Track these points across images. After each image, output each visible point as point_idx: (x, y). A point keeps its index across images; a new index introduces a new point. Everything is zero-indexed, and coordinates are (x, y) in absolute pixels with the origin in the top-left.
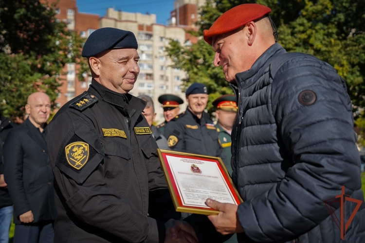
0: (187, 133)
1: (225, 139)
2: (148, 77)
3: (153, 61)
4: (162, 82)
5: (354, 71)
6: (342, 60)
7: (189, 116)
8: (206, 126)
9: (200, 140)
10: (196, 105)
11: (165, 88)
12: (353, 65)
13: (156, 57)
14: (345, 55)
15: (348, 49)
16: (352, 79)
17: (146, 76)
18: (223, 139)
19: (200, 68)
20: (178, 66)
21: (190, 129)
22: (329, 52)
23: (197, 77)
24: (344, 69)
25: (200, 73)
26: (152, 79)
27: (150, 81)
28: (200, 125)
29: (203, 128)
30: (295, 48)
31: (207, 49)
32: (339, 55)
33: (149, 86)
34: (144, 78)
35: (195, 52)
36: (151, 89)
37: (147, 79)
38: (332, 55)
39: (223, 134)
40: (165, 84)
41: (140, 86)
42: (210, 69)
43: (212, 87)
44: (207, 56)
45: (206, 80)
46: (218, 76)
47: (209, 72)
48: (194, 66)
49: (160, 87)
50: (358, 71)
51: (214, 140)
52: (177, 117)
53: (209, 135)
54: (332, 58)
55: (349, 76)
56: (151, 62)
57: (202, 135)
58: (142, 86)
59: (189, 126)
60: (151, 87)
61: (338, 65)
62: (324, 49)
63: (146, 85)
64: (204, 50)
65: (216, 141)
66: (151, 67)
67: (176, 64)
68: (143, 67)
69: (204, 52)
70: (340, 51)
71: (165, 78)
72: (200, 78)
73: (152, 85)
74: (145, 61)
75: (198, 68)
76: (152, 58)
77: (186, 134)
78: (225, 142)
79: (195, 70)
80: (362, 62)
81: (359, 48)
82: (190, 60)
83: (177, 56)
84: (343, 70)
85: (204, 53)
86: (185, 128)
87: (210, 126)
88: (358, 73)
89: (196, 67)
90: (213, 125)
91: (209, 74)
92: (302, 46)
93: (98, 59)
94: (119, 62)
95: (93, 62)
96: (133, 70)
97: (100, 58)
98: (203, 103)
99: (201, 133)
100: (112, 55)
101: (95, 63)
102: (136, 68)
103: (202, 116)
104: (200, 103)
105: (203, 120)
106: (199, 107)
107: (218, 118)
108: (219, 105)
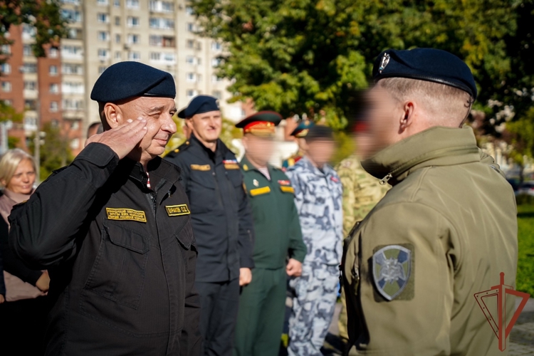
0: (192, 178)
1: (256, 183)
2: (167, 43)
3: (175, 15)
4: (191, 52)
5: (496, 50)
6: (477, 34)
7: (196, 148)
8: (224, 164)
9: (213, 189)
10: (208, 130)
11: (195, 62)
12: (495, 40)
13: (180, 8)
14: (483, 23)
15: (489, 12)
16: (493, 63)
17: (162, 40)
18: (253, 182)
19: (247, 40)
20: (210, 33)
21: (198, 171)
22: (457, 18)
23: (240, 54)
24: (480, 48)
25: (246, 48)
26: (174, 46)
27: (170, 50)
28: (214, 162)
29: (219, 169)
30: (401, 8)
31: (258, 6)
32: (473, 25)
33: (167, 59)
34: (160, 44)
35: (239, 10)
36: (172, 63)
37: (164, 46)
38: (461, 24)
39: (253, 173)
40: (195, 56)
41: (152, 58)
42: (262, 41)
43: (265, 72)
44: (258, 18)
45: (256, 61)
46: (275, 53)
47: (261, 45)
48: (236, 36)
49: (187, 61)
50: (503, 49)
51: (235, 187)
52: (177, 151)
53: (228, 179)
54: (460, 28)
55: (489, 57)
56: (171, 17)
57: (217, 181)
58: (155, 58)
59: (195, 167)
60: (171, 59)
61: (470, 41)
62: (449, 12)
63: (163, 56)
64: (254, 8)
65: (239, 189)
66: (172, 25)
67: (207, 31)
68: (158, 25)
69: (254, 11)
70: (475, 17)
71: (195, 45)
72: (246, 56)
73: (173, 56)
74: (161, 14)
75: (242, 39)
76: (173, 10)
77: (190, 179)
78: (255, 187)
79: (239, 42)
80: (512, 34)
81: (506, 12)
82: (231, 25)
83: (210, 16)
84: (476, 50)
85: (253, 13)
86: (190, 170)
87: (230, 164)
88: (503, 53)
89: (240, 36)
90: (235, 162)
91: (261, 50)
92: (414, 6)
93: (117, 107)
94: (150, 114)
95: (109, 111)
96: (167, 128)
97: (122, 106)
98: (217, 125)
99: (215, 176)
100: (139, 104)
101: (113, 112)
102: (171, 126)
103: (217, 148)
104: (214, 125)
105: (219, 154)
106: (213, 131)
107: (247, 147)
108: (248, 128)
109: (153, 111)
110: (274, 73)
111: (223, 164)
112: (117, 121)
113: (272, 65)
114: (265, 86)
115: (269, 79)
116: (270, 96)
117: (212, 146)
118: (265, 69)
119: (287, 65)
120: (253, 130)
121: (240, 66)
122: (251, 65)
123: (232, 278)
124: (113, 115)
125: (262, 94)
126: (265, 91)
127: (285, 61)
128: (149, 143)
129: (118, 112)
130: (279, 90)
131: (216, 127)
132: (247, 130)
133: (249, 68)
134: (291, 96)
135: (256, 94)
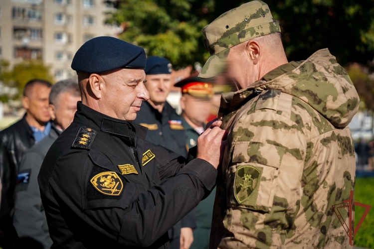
1: (192, 142)
18: (190, 142)
29: (165, 128)
39: (190, 133)
53: (174, 139)
57: (164, 140)
87: (175, 124)
90: (179, 122)
93: (101, 78)
94: (130, 84)
95: (94, 81)
96: (142, 96)
97: (105, 77)
98: (165, 87)
99: (162, 136)
100: (121, 75)
101: (96, 82)
102: (145, 93)
103: (163, 109)
104: (163, 87)
105: (165, 114)
106: (161, 93)
107: (183, 107)
108: (186, 88)
109: (132, 82)
110: (172, 21)
111: (169, 124)
112: (100, 89)
113: (169, 13)
114: (161, 36)
115: (165, 29)
116: (168, 46)
117: (160, 108)
118: (162, 18)
119: (186, 14)
120: (190, 91)
121: (133, 13)
122: (146, 12)
123: (175, 236)
124: (96, 84)
125: (158, 44)
126: (162, 41)
127: (184, 9)
128: (128, 110)
129: (101, 82)
130: (177, 40)
131: (165, 89)
132: (185, 91)
133: (143, 16)
134: (190, 46)
135: (152, 44)
